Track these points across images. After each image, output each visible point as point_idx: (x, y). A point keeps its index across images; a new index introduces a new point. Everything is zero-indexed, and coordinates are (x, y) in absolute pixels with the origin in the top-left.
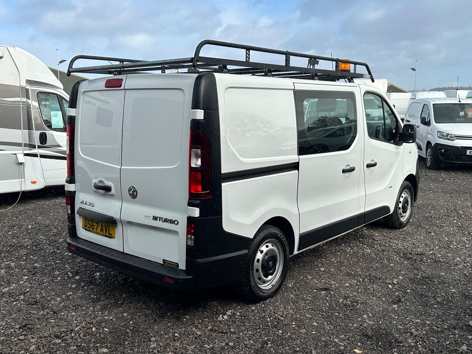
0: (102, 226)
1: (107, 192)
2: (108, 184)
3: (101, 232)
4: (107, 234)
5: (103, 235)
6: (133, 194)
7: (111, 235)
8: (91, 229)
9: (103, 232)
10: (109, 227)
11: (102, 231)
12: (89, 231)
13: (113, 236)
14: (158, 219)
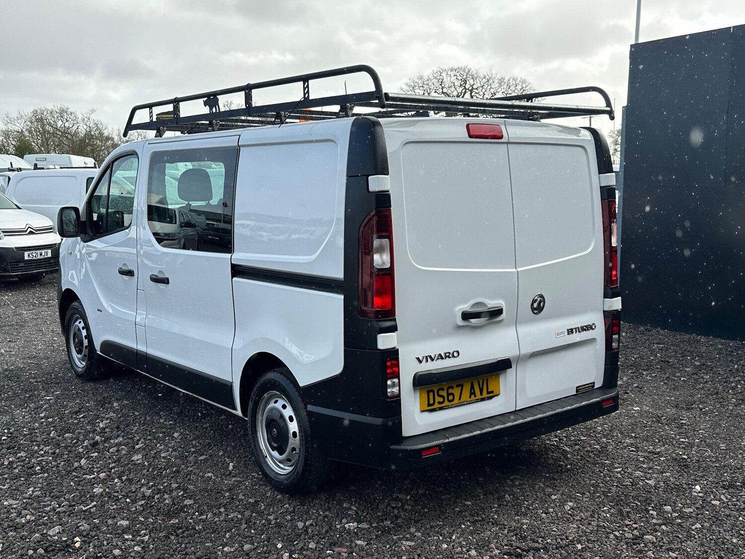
0: (472, 387)
1: (493, 318)
2: (494, 304)
3: (470, 397)
4: (485, 395)
5: (477, 401)
6: (538, 307)
7: (492, 392)
8: (446, 403)
9: (475, 396)
10: (487, 380)
11: (473, 396)
12: (441, 409)
13: (495, 393)
14: (574, 330)
